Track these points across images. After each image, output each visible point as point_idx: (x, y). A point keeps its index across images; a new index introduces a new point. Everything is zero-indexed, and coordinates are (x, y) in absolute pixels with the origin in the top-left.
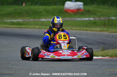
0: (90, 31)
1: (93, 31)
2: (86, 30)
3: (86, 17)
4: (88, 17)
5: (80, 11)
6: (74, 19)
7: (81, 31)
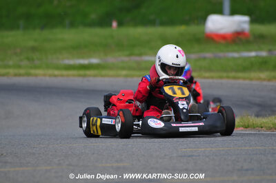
0: (244, 79)
1: (251, 79)
2: (235, 78)
3: (250, 51)
4: (256, 51)
5: (240, 37)
6: (221, 54)
7: (224, 81)
